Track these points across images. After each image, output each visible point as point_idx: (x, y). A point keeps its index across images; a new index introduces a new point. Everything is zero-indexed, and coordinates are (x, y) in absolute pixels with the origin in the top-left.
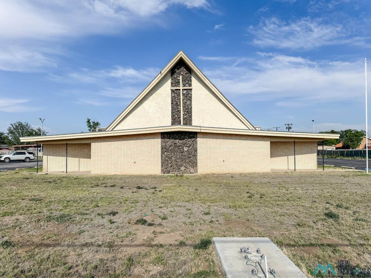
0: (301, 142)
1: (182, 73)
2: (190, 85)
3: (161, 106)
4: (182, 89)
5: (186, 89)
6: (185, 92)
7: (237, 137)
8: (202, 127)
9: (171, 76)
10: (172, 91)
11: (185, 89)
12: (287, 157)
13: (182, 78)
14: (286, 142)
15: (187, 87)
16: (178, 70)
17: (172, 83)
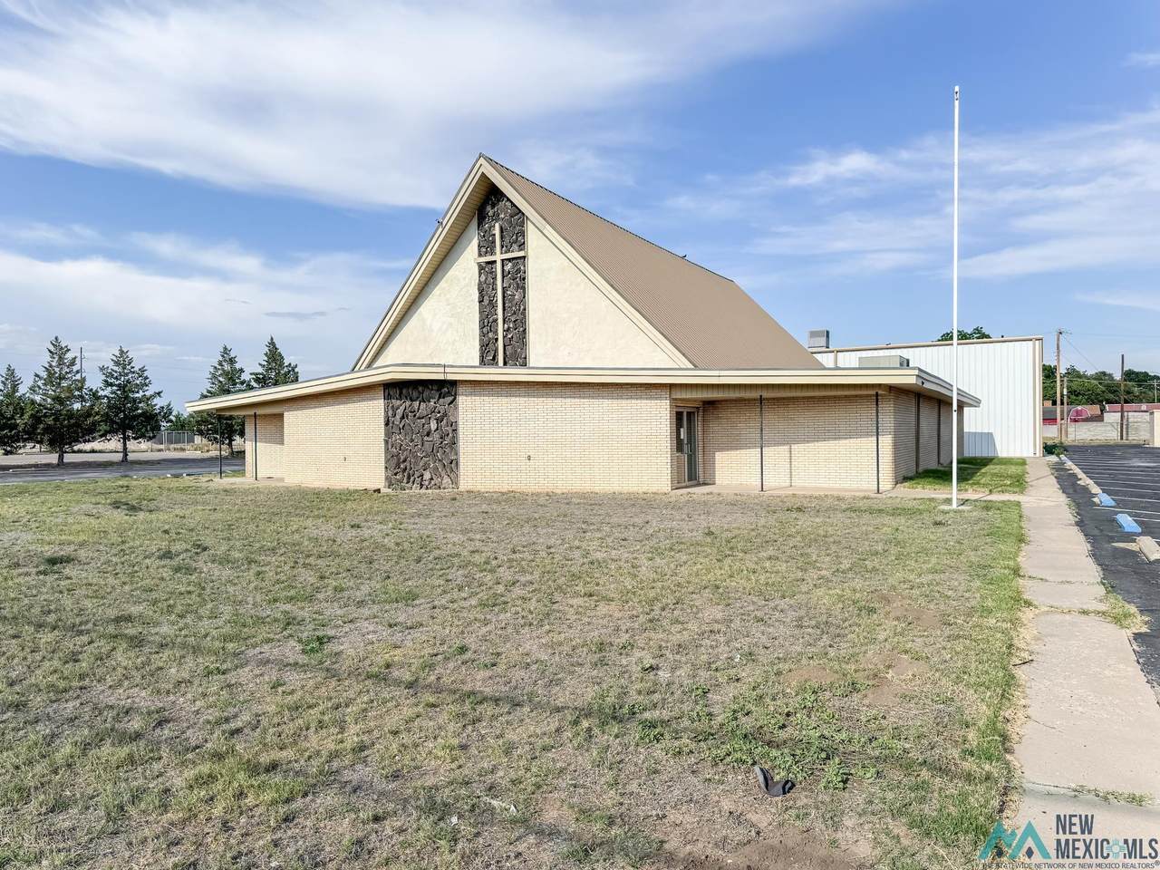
0: (835, 397)
1: (503, 216)
2: (522, 246)
3: (459, 310)
4: (503, 260)
5: (514, 259)
6: (509, 266)
7: (568, 391)
8: (449, 366)
9: (479, 227)
10: (481, 268)
11: (509, 260)
12: (787, 447)
13: (502, 230)
14: (784, 398)
15: (513, 251)
16: (493, 207)
17: (480, 247)
